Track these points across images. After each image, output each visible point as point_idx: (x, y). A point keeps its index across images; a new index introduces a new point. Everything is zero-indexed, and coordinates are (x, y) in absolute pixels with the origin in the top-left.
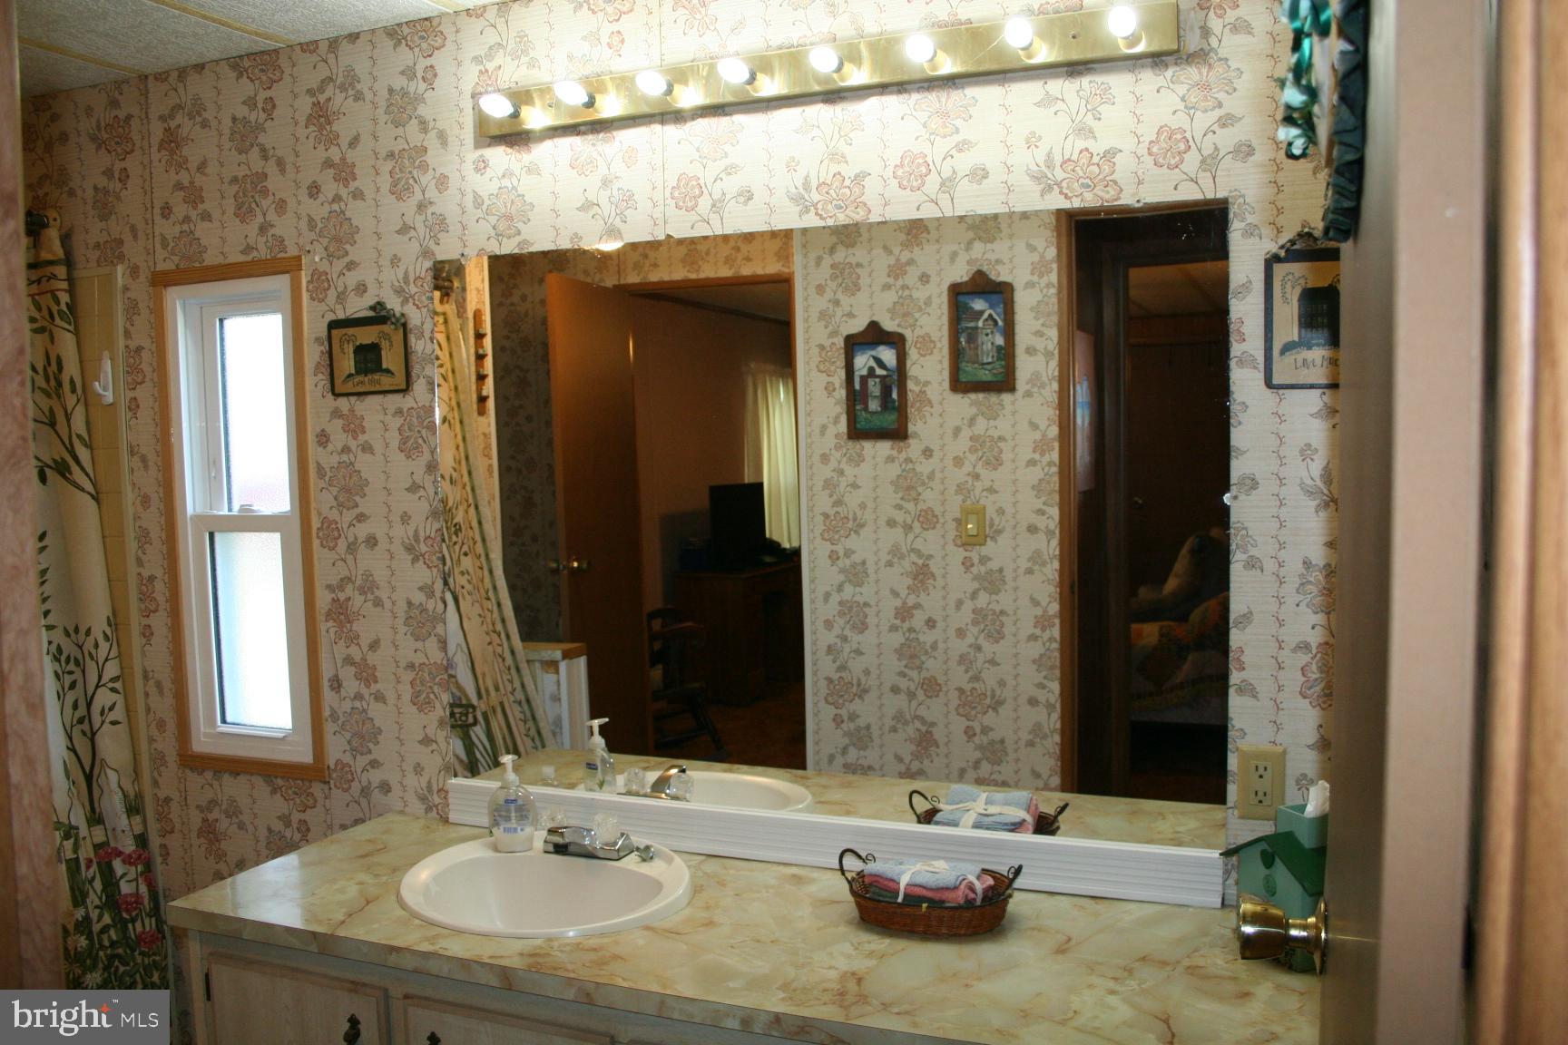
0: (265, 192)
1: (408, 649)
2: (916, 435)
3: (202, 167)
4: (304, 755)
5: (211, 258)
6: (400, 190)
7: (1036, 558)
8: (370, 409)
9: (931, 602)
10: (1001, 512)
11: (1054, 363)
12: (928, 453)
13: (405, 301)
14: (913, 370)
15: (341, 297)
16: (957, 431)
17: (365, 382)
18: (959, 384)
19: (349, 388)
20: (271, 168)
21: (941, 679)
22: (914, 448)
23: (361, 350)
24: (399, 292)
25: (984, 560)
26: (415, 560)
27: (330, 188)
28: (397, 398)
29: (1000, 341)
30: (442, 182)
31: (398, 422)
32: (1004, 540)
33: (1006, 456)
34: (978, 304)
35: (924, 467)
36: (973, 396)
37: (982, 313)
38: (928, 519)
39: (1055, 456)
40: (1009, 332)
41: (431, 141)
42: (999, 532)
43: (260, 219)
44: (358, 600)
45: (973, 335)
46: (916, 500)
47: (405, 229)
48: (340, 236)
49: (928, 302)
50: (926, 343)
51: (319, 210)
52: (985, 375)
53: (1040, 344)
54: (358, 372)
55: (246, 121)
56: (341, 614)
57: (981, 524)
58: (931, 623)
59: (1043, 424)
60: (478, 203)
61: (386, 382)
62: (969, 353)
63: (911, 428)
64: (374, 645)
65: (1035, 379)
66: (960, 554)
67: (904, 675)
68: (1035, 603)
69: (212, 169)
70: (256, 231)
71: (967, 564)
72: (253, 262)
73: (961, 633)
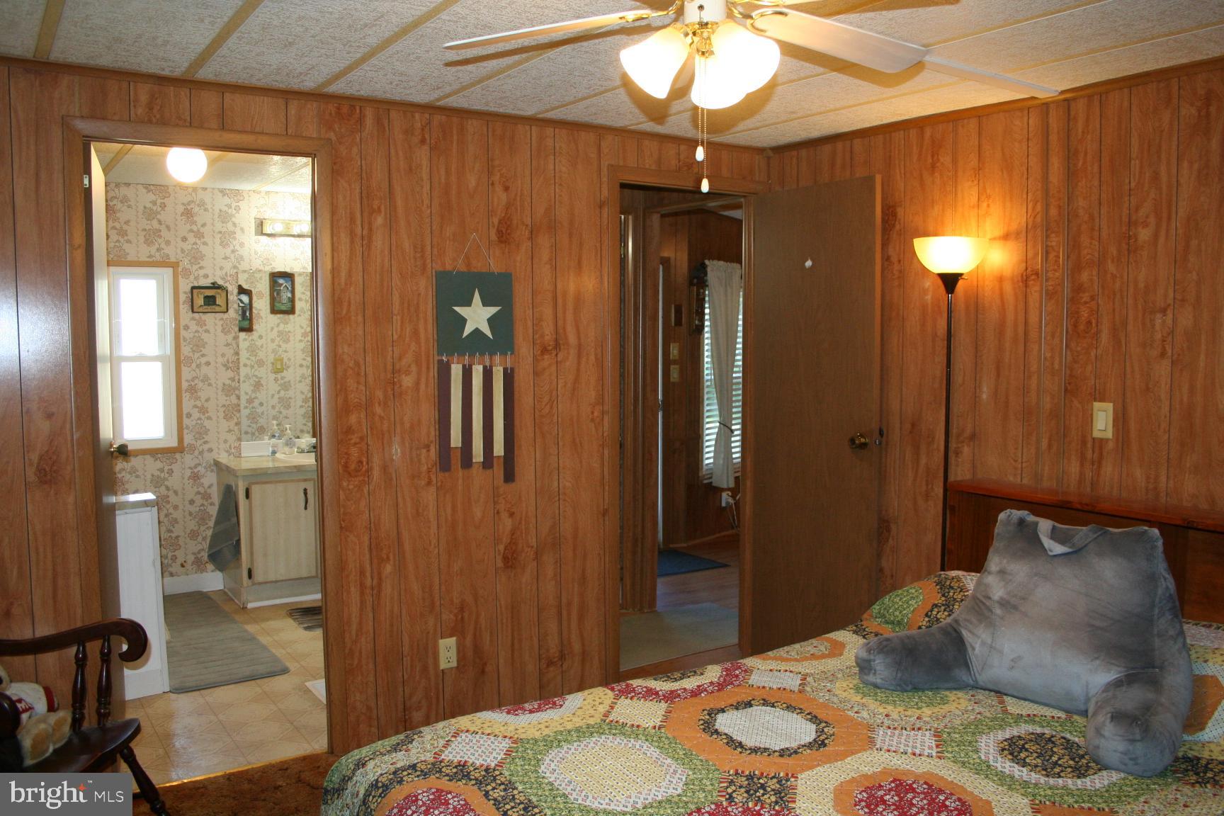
0: (160, 237)
1: (223, 400)
2: (256, 330)
3: (127, 222)
4: (174, 443)
5: (129, 258)
6: (224, 244)
7: (303, 377)
8: (209, 318)
9: (261, 396)
10: (289, 359)
11: (309, 304)
12: (261, 337)
13: (226, 282)
14: (255, 305)
15: (196, 278)
16: (272, 329)
17: (209, 308)
18: (274, 311)
19: (201, 310)
20: (163, 228)
21: (265, 427)
22: (255, 335)
23: (206, 297)
24: (223, 279)
25: (283, 378)
26: (228, 369)
27: (191, 239)
28: (222, 314)
29: (290, 295)
30: (242, 245)
31: (221, 322)
32: (291, 370)
33: (291, 338)
34: (281, 281)
35: (259, 343)
36: (279, 316)
37: (282, 284)
38: (261, 363)
39: (309, 338)
40: (293, 292)
41: (238, 230)
42: (289, 367)
43: (157, 246)
44: (201, 384)
45: (279, 292)
46: (256, 356)
47: (226, 258)
48: (197, 257)
49: (261, 279)
50: (260, 295)
51: (187, 246)
52: (283, 308)
53: (304, 297)
54: (205, 305)
55: (151, 210)
56: (193, 390)
57: (282, 364)
58: (261, 404)
59: (305, 327)
60: (256, 253)
61: (217, 309)
62: (278, 299)
63: (254, 327)
64: (207, 400)
65: (302, 310)
66: (274, 376)
67: (250, 426)
68: (302, 393)
69: (133, 224)
70: (155, 250)
71: (276, 380)
72: (153, 261)
73: (273, 407)
